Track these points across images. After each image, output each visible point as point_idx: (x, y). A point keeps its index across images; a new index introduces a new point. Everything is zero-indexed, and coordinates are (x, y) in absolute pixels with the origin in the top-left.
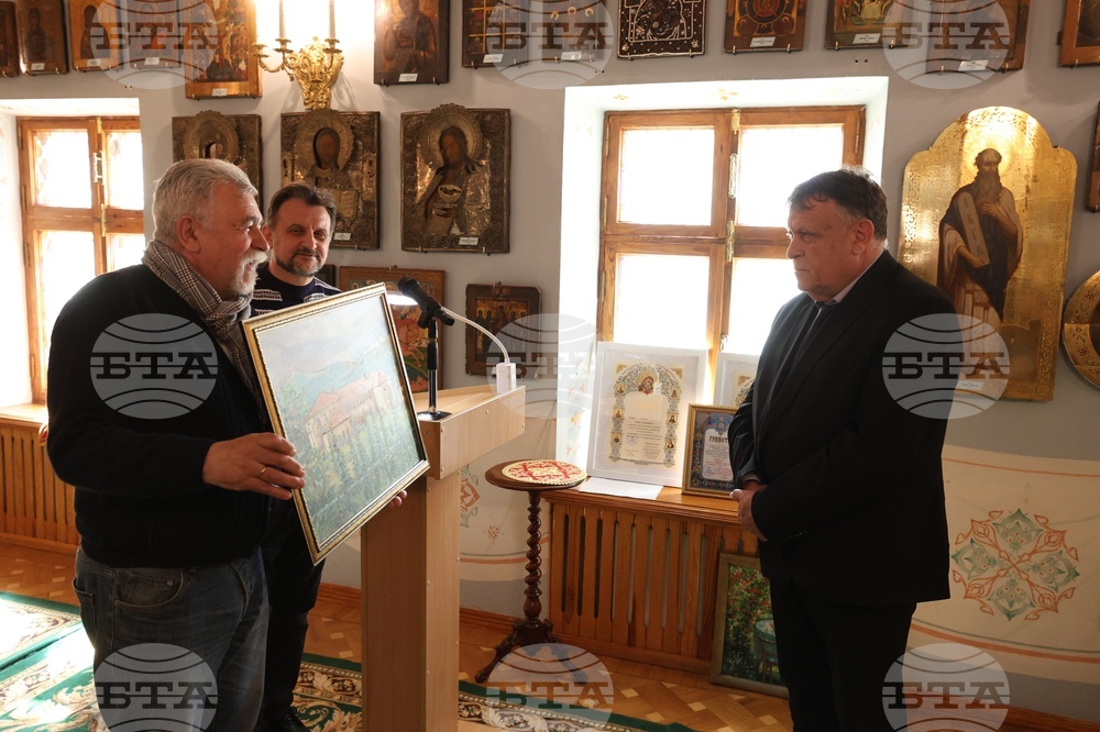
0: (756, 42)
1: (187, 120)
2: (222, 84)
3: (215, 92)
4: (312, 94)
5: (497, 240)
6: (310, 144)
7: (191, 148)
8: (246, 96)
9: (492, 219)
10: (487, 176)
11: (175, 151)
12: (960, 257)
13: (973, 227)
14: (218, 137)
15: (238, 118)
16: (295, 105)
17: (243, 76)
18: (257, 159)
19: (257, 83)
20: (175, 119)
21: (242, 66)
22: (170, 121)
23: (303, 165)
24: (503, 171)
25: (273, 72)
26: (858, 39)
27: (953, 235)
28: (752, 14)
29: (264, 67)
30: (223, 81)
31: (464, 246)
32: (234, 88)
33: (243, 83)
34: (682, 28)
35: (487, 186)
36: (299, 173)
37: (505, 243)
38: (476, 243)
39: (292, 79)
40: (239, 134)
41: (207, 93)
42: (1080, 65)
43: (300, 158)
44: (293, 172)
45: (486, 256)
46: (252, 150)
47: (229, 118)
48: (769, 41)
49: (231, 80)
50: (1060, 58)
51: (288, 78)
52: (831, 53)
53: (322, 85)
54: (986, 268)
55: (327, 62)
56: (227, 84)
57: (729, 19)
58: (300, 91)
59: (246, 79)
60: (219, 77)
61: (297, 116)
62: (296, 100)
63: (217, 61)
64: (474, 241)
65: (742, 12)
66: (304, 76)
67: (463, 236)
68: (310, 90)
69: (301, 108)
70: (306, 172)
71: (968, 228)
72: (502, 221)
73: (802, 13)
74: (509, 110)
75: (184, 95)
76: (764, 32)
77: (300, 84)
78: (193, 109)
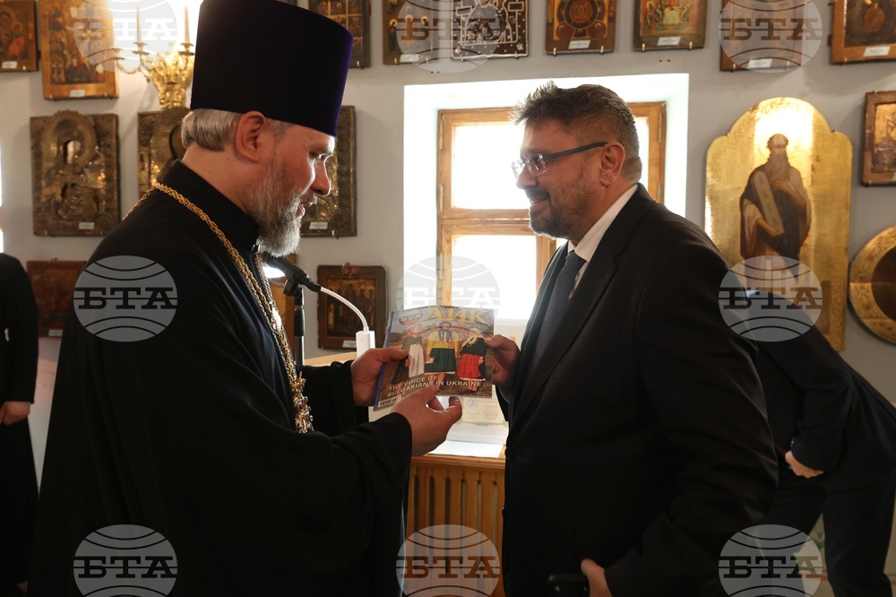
0: (574, 45)
1: (45, 119)
2: (79, 86)
3: (74, 93)
4: (168, 94)
5: (344, 225)
6: (166, 140)
7: (49, 146)
8: (103, 97)
9: (340, 205)
10: (335, 167)
11: (32, 148)
12: (759, 227)
13: (768, 201)
14: (75, 134)
15: (95, 117)
16: (151, 105)
17: (100, 79)
18: (115, 155)
19: (113, 84)
20: (33, 120)
21: (100, 69)
22: (27, 121)
23: (159, 160)
24: (349, 162)
25: (129, 73)
26: (662, 42)
27: (751, 210)
28: (569, 21)
29: (121, 69)
30: (81, 82)
31: (314, 231)
32: (92, 89)
33: (100, 85)
34: (508, 33)
35: (335, 174)
36: (156, 167)
37: (352, 227)
38: (325, 228)
39: (148, 80)
40: (96, 132)
41: (65, 94)
42: (849, 63)
43: (157, 153)
44: (150, 166)
45: (335, 240)
46: (109, 146)
47: (86, 117)
48: (585, 44)
49: (89, 82)
50: (831, 56)
51: (145, 80)
52: (639, 55)
53: (177, 87)
54: (780, 238)
55: (182, 65)
56: (85, 85)
57: (549, 25)
58: (156, 92)
59: (103, 81)
60: (77, 79)
61: (154, 114)
62: (152, 99)
63: (75, 64)
64: (324, 226)
65: (560, 19)
66: (160, 78)
67: (313, 221)
68: (166, 91)
69: (157, 107)
70: (163, 166)
71: (764, 202)
72: (349, 207)
73: (612, 20)
74: (353, 107)
75: (42, 97)
76: (580, 36)
77: (156, 86)
78: (50, 110)
